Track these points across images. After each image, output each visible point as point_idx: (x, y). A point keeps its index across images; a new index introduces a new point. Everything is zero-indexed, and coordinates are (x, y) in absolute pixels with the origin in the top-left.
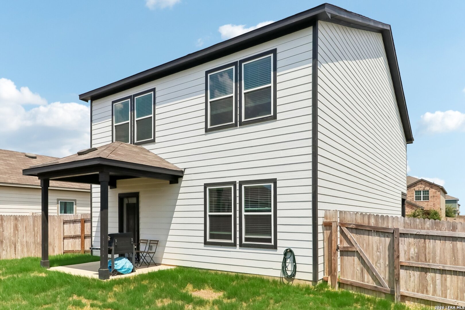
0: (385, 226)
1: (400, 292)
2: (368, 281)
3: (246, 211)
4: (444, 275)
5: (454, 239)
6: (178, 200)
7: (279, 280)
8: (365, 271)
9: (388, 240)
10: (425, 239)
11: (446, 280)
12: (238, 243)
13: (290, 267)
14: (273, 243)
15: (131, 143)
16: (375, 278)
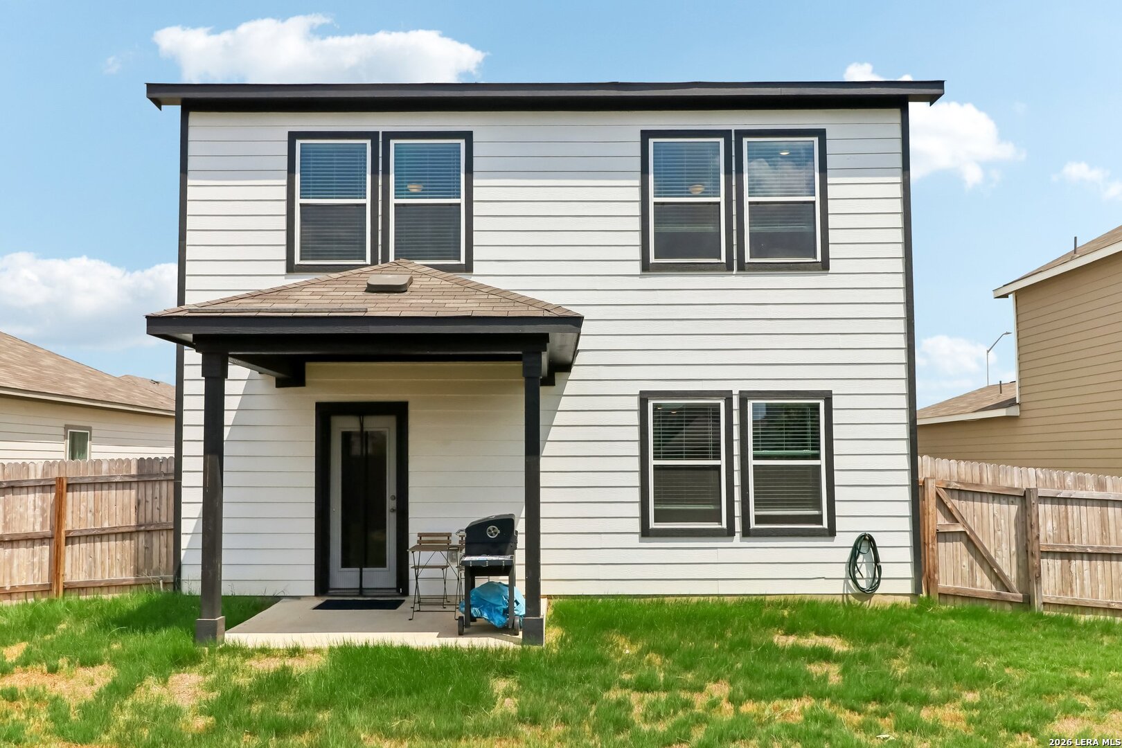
0: (1008, 484)
1: (1042, 597)
2: (984, 585)
3: (756, 457)
4: (1093, 562)
5: (1104, 503)
6: (552, 428)
7: (840, 600)
8: (977, 567)
9: (1014, 509)
10: (1066, 505)
11: (1096, 569)
12: (738, 527)
13: (864, 570)
14: (825, 525)
15: (374, 262)
16: (998, 578)
